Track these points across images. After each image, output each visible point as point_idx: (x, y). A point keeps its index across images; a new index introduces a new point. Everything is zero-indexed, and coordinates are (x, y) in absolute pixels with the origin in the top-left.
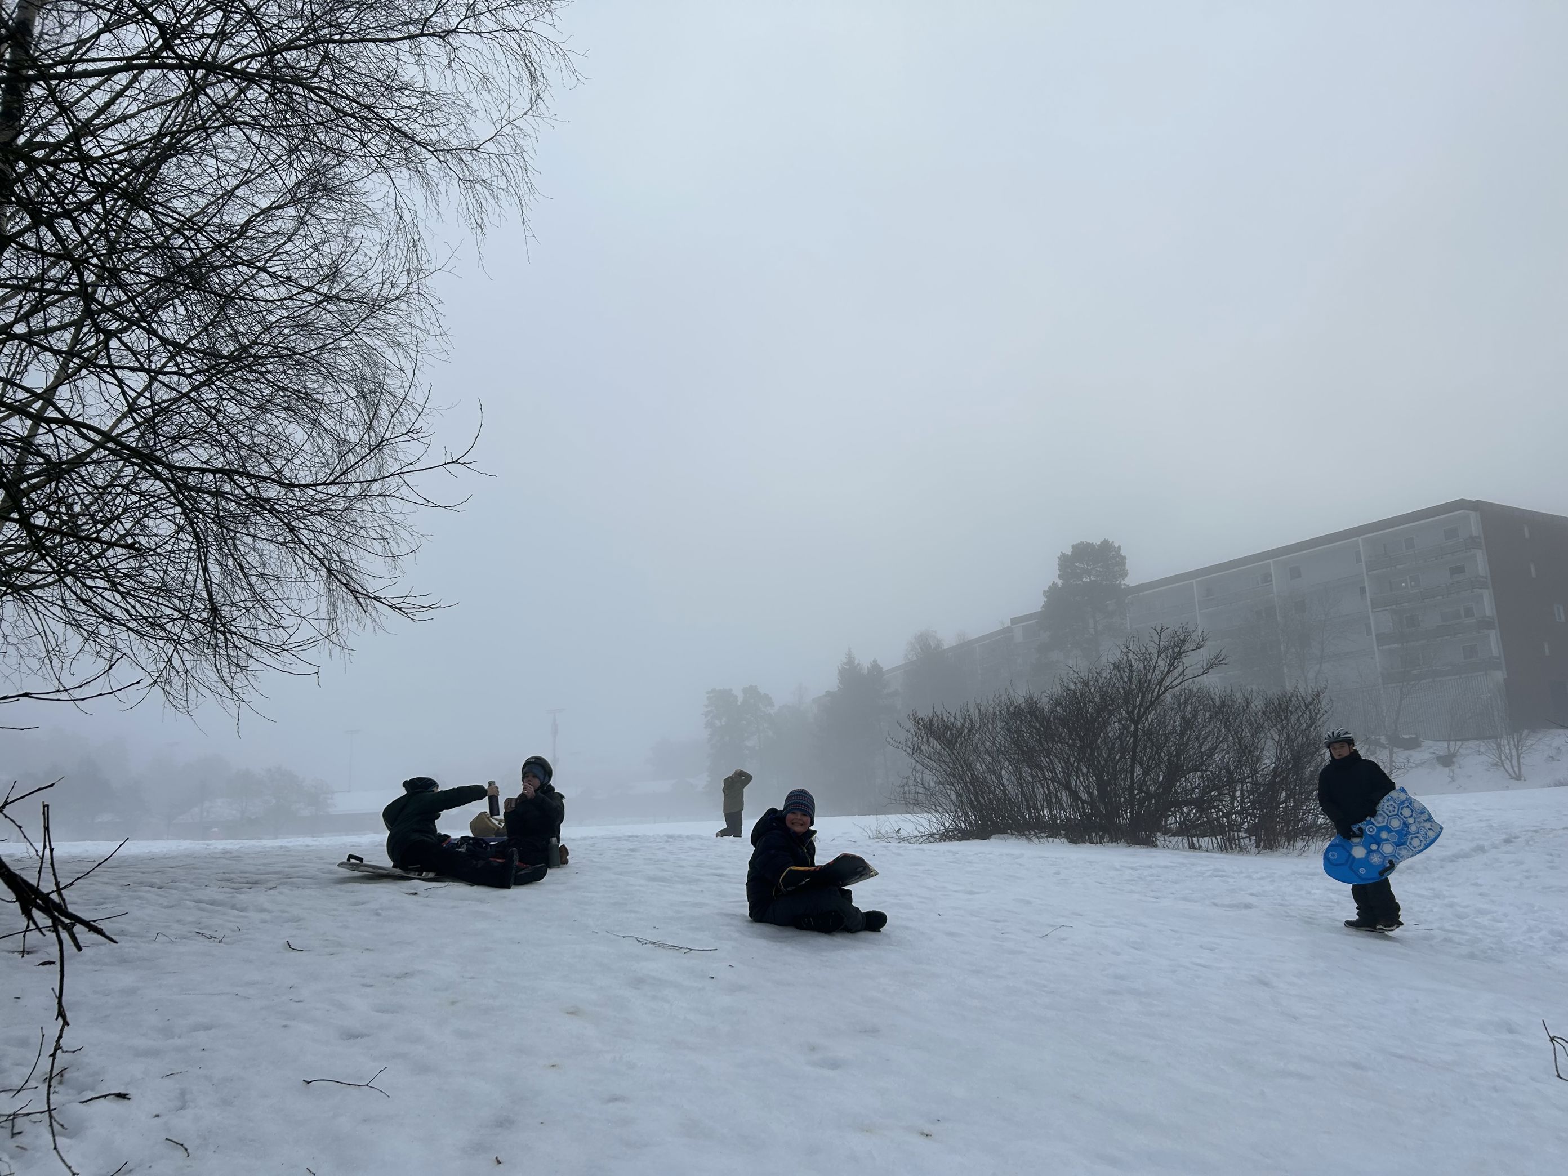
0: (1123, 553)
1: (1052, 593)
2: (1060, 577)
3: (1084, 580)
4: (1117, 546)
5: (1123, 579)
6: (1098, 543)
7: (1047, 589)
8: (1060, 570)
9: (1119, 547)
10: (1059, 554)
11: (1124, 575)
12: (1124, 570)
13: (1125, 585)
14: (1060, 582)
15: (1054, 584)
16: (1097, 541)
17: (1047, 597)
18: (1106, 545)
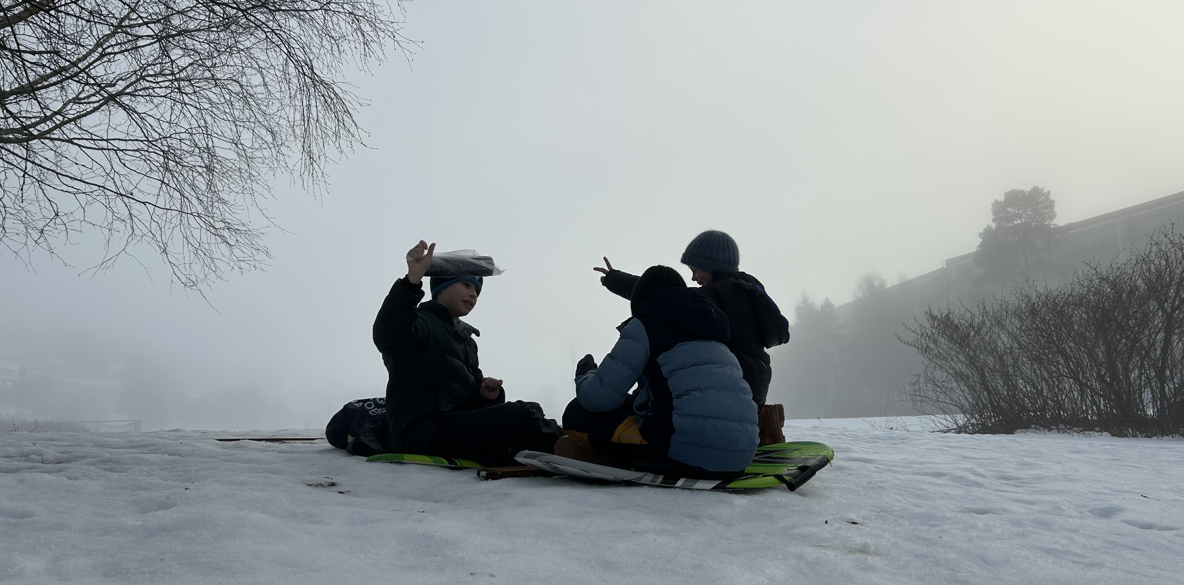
0: (1052, 197)
1: (988, 236)
2: (994, 220)
3: (1015, 222)
4: (1046, 191)
5: (1052, 220)
6: (1029, 190)
7: (982, 231)
8: (994, 215)
9: (1049, 192)
10: (992, 201)
11: (1053, 216)
12: (1053, 212)
13: (1054, 224)
14: (994, 225)
15: (989, 227)
16: (1027, 188)
17: (982, 238)
18: (1036, 192)
